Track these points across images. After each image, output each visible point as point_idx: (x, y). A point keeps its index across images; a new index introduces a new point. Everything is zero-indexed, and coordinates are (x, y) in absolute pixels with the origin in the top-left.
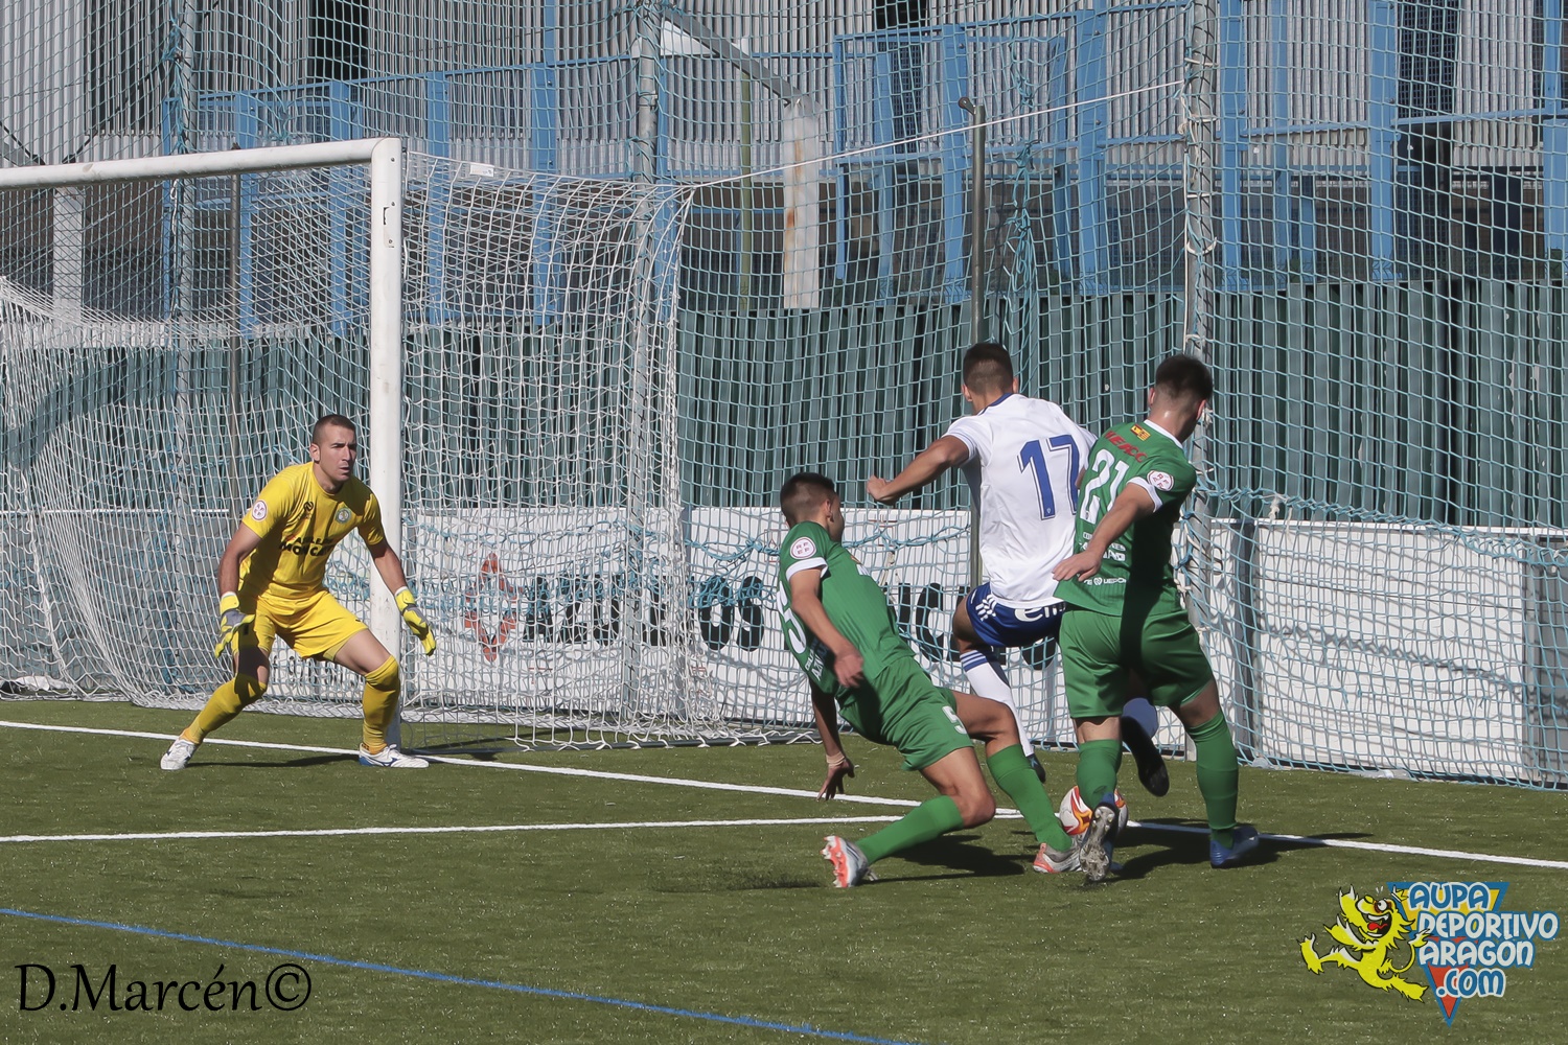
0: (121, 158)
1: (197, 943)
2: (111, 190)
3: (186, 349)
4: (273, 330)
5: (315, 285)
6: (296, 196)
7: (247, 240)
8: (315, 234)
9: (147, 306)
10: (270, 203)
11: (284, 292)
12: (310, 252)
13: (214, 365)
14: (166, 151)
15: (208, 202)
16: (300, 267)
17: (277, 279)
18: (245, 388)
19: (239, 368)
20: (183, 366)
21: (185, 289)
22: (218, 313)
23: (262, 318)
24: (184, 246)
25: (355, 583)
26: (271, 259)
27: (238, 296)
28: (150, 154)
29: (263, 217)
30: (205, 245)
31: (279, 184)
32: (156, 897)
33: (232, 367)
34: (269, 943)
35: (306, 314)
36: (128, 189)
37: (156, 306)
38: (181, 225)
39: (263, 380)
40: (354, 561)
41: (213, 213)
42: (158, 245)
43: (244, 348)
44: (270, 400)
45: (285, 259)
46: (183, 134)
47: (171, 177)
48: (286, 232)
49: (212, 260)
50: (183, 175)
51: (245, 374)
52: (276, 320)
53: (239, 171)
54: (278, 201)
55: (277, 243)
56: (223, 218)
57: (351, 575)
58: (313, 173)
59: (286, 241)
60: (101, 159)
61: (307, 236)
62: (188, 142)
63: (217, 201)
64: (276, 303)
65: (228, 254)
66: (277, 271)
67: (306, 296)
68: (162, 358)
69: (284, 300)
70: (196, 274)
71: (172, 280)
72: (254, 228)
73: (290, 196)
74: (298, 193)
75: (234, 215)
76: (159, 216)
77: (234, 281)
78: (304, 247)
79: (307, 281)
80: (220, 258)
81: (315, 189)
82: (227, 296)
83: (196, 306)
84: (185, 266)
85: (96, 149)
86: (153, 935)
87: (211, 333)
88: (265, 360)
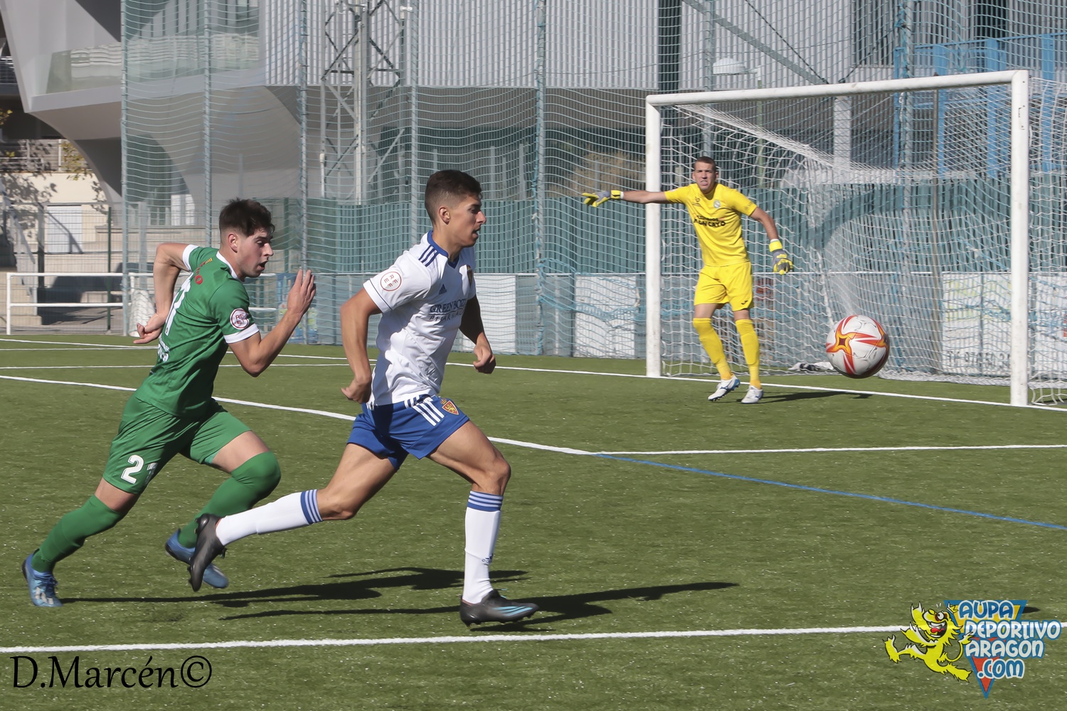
0: (871, 80)
1: (917, 507)
2: (866, 97)
3: (908, 185)
4: (956, 175)
5: (981, 151)
6: (970, 101)
7: (942, 126)
8: (981, 122)
9: (886, 160)
10: (955, 105)
11: (963, 154)
12: (978, 133)
13: (923, 194)
14: (896, 76)
15: (920, 104)
16: (972, 140)
17: (959, 147)
18: (941, 206)
19: (937, 195)
20: (907, 194)
21: (908, 152)
22: (926, 165)
23: (951, 168)
24: (907, 129)
25: (1002, 312)
26: (958, 135)
27: (937, 155)
28: (887, 79)
29: (951, 113)
30: (919, 129)
31: (959, 94)
32: (893, 482)
33: (933, 193)
34: (957, 507)
35: (976, 166)
36: (875, 97)
37: (891, 161)
38: (905, 116)
39: (951, 202)
40: (1002, 300)
41: (923, 111)
42: (892, 127)
43: (940, 184)
44: (956, 213)
45: (964, 136)
46: (906, 68)
47: (901, 91)
48: (964, 121)
49: (923, 136)
50: (907, 90)
51: (941, 198)
52: (958, 169)
53: (937, 88)
54: (960, 104)
55: (959, 127)
56: (928, 114)
57: (1001, 308)
58: (980, 89)
59: (964, 126)
60: (860, 81)
61: (977, 124)
62: (908, 72)
63: (926, 104)
64: (959, 161)
65: (932, 132)
66: (959, 142)
67: (976, 157)
68: (895, 189)
69: (963, 158)
70: (914, 143)
71: (900, 147)
72: (946, 119)
73: (966, 101)
74: (971, 101)
75: (935, 112)
76: (893, 112)
77: (935, 148)
78: (975, 129)
79: (976, 148)
80: (927, 135)
81: (981, 98)
82: (931, 156)
83: (913, 161)
84: (908, 141)
85: (857, 76)
86: (893, 503)
87: (923, 176)
88: (952, 191)
